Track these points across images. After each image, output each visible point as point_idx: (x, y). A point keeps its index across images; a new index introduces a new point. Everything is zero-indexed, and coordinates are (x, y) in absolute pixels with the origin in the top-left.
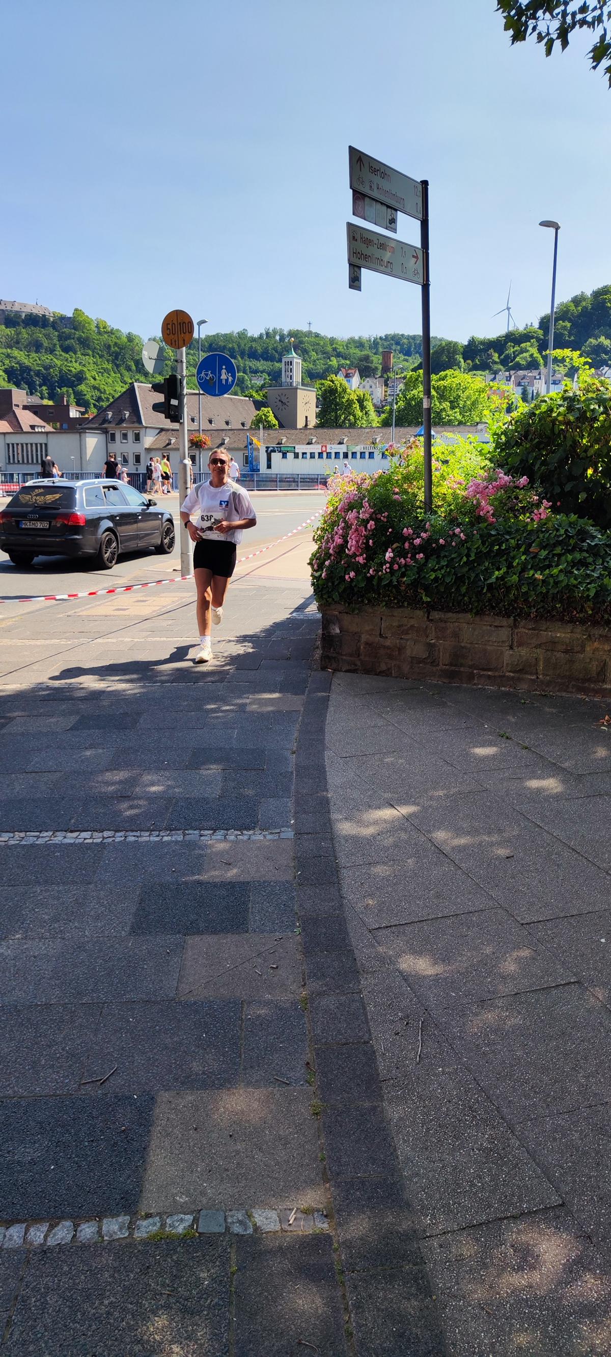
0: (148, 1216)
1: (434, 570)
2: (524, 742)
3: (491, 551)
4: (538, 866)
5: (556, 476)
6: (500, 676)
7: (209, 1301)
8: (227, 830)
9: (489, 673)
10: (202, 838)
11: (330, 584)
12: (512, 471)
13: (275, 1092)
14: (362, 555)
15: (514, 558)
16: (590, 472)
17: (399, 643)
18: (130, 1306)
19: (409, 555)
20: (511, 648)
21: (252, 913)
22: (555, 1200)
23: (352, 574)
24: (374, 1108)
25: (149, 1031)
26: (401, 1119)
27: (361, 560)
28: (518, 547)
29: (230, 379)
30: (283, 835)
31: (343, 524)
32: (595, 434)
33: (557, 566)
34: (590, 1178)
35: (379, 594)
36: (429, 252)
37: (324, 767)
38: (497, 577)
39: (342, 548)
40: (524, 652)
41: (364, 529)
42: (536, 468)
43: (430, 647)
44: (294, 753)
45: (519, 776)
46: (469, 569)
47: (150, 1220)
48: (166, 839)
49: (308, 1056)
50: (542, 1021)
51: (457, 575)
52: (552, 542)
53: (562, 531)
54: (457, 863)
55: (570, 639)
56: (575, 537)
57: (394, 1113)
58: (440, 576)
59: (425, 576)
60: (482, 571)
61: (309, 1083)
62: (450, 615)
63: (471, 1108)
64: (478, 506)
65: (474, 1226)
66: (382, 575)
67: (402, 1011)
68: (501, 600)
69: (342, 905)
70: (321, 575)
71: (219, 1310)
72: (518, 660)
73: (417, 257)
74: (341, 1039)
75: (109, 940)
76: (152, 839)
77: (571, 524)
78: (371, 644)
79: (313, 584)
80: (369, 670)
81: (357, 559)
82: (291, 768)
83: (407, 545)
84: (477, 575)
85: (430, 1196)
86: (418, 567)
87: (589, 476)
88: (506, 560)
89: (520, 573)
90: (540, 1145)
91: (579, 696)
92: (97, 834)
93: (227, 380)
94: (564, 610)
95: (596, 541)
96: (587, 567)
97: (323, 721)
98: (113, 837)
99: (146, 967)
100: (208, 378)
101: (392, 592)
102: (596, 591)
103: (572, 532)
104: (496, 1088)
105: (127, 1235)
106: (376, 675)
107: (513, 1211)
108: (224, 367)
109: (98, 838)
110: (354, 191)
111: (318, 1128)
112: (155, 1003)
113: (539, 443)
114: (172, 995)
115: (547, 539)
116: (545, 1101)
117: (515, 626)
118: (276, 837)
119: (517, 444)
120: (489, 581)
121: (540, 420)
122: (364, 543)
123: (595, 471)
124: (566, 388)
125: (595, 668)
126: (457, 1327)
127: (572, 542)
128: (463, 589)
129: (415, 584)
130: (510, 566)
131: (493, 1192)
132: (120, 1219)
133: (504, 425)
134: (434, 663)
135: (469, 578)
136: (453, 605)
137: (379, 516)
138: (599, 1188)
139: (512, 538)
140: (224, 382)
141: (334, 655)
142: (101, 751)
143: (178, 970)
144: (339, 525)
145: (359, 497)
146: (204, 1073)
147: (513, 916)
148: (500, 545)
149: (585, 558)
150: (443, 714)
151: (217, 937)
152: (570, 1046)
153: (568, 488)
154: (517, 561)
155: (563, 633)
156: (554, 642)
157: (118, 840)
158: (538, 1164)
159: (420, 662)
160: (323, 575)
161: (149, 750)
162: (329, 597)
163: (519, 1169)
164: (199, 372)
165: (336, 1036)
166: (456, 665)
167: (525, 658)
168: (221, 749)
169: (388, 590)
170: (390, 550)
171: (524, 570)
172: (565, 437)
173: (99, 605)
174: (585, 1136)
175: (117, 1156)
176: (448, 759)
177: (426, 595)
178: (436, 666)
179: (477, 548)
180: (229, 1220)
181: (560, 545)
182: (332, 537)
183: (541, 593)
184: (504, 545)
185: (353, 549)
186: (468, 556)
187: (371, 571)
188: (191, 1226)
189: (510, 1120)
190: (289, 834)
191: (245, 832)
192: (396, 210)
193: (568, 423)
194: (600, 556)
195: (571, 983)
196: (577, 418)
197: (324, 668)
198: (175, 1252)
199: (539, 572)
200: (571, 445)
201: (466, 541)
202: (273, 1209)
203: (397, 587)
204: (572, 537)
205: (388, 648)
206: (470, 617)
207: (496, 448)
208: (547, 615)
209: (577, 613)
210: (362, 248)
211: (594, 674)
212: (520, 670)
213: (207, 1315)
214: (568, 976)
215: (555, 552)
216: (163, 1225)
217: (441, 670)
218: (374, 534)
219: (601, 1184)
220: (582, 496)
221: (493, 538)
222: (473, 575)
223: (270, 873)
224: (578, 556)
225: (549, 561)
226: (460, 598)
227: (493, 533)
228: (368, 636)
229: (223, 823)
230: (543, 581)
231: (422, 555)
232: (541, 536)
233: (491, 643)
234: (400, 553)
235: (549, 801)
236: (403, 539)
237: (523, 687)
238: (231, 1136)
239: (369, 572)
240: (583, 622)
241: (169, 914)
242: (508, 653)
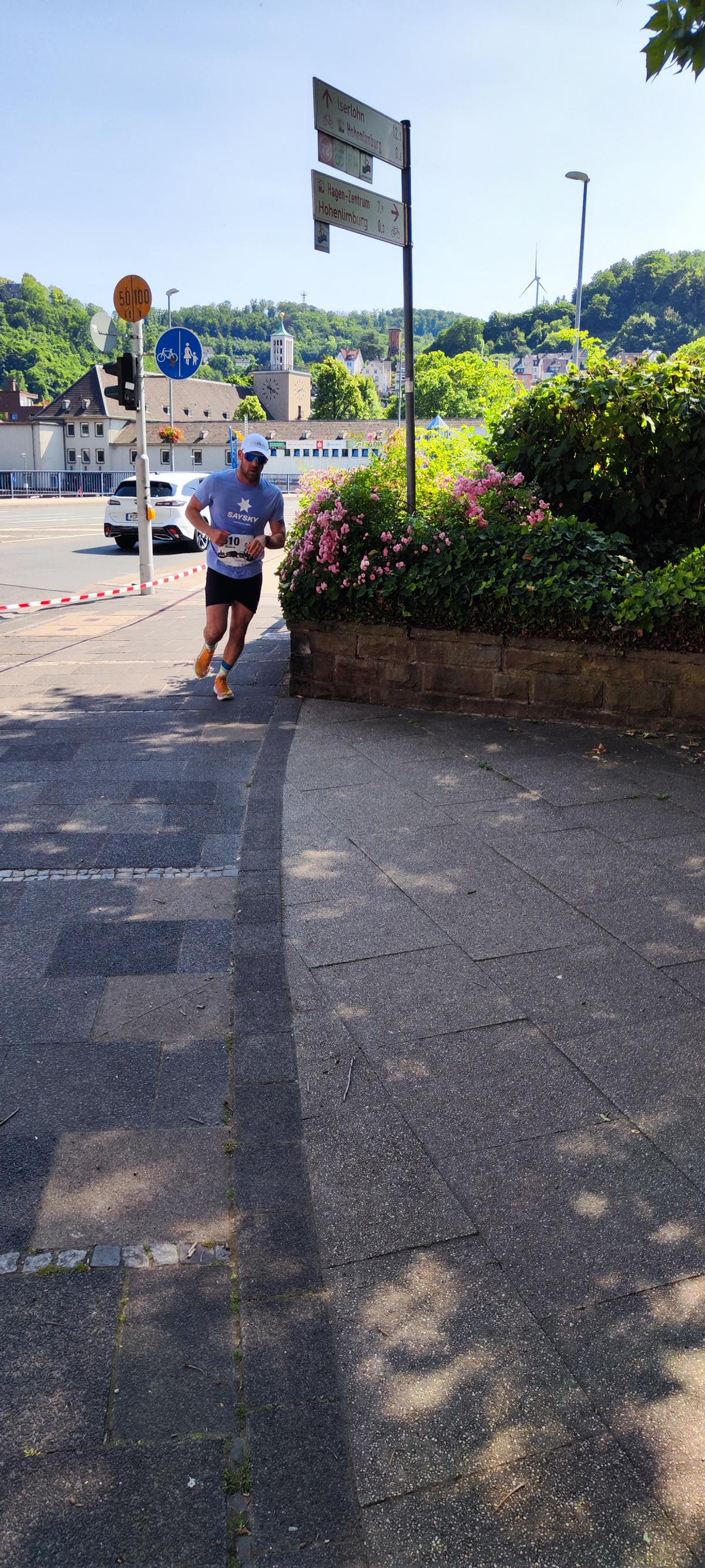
0: (39, 1252)
1: (415, 581)
2: (505, 772)
3: (478, 559)
4: (501, 902)
5: (558, 473)
6: (490, 702)
7: (95, 1330)
8: (165, 867)
9: (477, 699)
10: (135, 876)
11: (299, 597)
12: (509, 468)
13: (188, 1132)
14: (335, 564)
15: (504, 567)
16: (597, 468)
17: (377, 665)
18: (11, 1336)
19: (388, 564)
20: (501, 669)
21: (183, 952)
22: (470, 1229)
23: (324, 585)
24: (292, 1146)
25: (57, 1073)
26: (319, 1156)
27: (333, 569)
28: (509, 553)
29: (195, 359)
30: (226, 873)
31: (314, 528)
32: (602, 424)
33: (552, 575)
34: (510, 1208)
35: (354, 608)
36: (412, 206)
37: (281, 802)
38: (485, 589)
39: (313, 554)
40: (514, 674)
41: (337, 534)
42: (536, 464)
43: (411, 669)
44: (249, 786)
45: (495, 808)
46: (454, 580)
47: (41, 1256)
48: (95, 877)
49: (228, 1095)
50: (483, 1058)
51: (440, 586)
52: (547, 548)
53: (559, 536)
54: (413, 898)
55: (564, 658)
56: (574, 543)
57: (312, 1150)
58: (422, 587)
59: (405, 588)
60: (468, 581)
61: (225, 1122)
62: (433, 632)
63: (394, 1144)
64: (466, 507)
65: (381, 1256)
66: (356, 586)
67: (333, 1049)
68: (489, 615)
69: (282, 944)
70: (289, 587)
71: (105, 1338)
72: (508, 684)
73: (396, 213)
74: (265, 1078)
75: (22, 982)
76: (80, 877)
77: (569, 528)
78: (345, 667)
79: (280, 598)
80: (343, 696)
81: (329, 567)
82: (245, 803)
83: (385, 551)
84: (463, 586)
85: (338, 1228)
86: (397, 578)
87: (595, 473)
88: (496, 569)
89: (510, 584)
90: (462, 1179)
91: (574, 724)
92: (18, 872)
93: (191, 360)
94: (558, 626)
95: (598, 547)
96: (586, 577)
97: (286, 753)
98: (36, 875)
99: (59, 1009)
100: (169, 358)
101: (368, 606)
102: (594, 605)
103: (570, 536)
104: (424, 1124)
105: (15, 1269)
106: (351, 701)
107: (423, 1241)
108: (188, 344)
109: (18, 876)
110: (319, 132)
111: (230, 1167)
112: (69, 1044)
113: (540, 435)
114: (85, 1037)
115: (542, 544)
116: (473, 1136)
117: (505, 644)
118: (218, 875)
119: (516, 436)
120: (475, 594)
121: (541, 408)
122: (337, 550)
123: (603, 467)
124: (572, 371)
125: (591, 692)
126: (351, 1349)
127: (570, 548)
128: (448, 603)
129: (394, 597)
130: (499, 576)
131: (406, 1224)
132: (9, 1255)
133: (503, 413)
134: (415, 687)
135: (453, 590)
136: (436, 621)
137: (354, 518)
138: (517, 1218)
139: (503, 544)
140: (188, 363)
141: (305, 679)
142: (29, 784)
143: (95, 1012)
144: (309, 529)
145: (332, 496)
146: (112, 1114)
147: (466, 953)
148: (489, 552)
149: (584, 567)
150: (421, 743)
151: (141, 978)
152: (509, 1082)
153: (570, 487)
154: (507, 570)
155: (558, 652)
156: (547, 662)
157: (40, 878)
158: (457, 1197)
159: (400, 687)
160: (292, 586)
161: (85, 784)
162: (298, 612)
163: (436, 1201)
164: (159, 351)
165: (260, 1075)
166: (440, 690)
167: (514, 681)
168: (167, 782)
169: (364, 604)
170: (365, 557)
171: (514, 581)
172: (568, 428)
173: (43, 624)
174: (511, 1169)
175: (11, 1195)
176: (419, 792)
177: (406, 610)
178: (418, 691)
179: (465, 555)
180: (125, 1255)
181: (556, 551)
182: (302, 543)
183: (533, 606)
184: (494, 552)
185: (325, 556)
186: (453, 564)
187: (345, 582)
188: (84, 1261)
189: (435, 1156)
190: (233, 871)
191: (184, 870)
192: (371, 156)
193: (570, 410)
194: (601, 564)
195: (518, 1020)
196: (583, 405)
197: (293, 694)
198: (65, 1284)
199: (531, 583)
200: (575, 437)
201: (452, 547)
202: (175, 1244)
203: (374, 600)
204: (570, 542)
205: (365, 670)
206: (455, 634)
207: (492, 442)
208: (539, 632)
209: (573, 629)
210: (329, 200)
211: (591, 699)
212: (510, 695)
213: (92, 1343)
214: (516, 1013)
215: (550, 560)
216: (54, 1260)
217: (423, 696)
218: (349, 538)
219: (519, 1214)
220: (588, 496)
221: (481, 544)
222: (458, 586)
223: (207, 912)
224: (575, 564)
225: (544, 570)
226: (444, 613)
227: (482, 537)
228: (342, 657)
229: (161, 860)
230: (536, 593)
231: (402, 564)
232: (535, 541)
233: (478, 665)
234: (376, 561)
235: (524, 835)
236: (382, 545)
237: (515, 713)
238: (135, 1175)
239: (342, 584)
240: (578, 639)
241: (91, 955)
242: (496, 675)
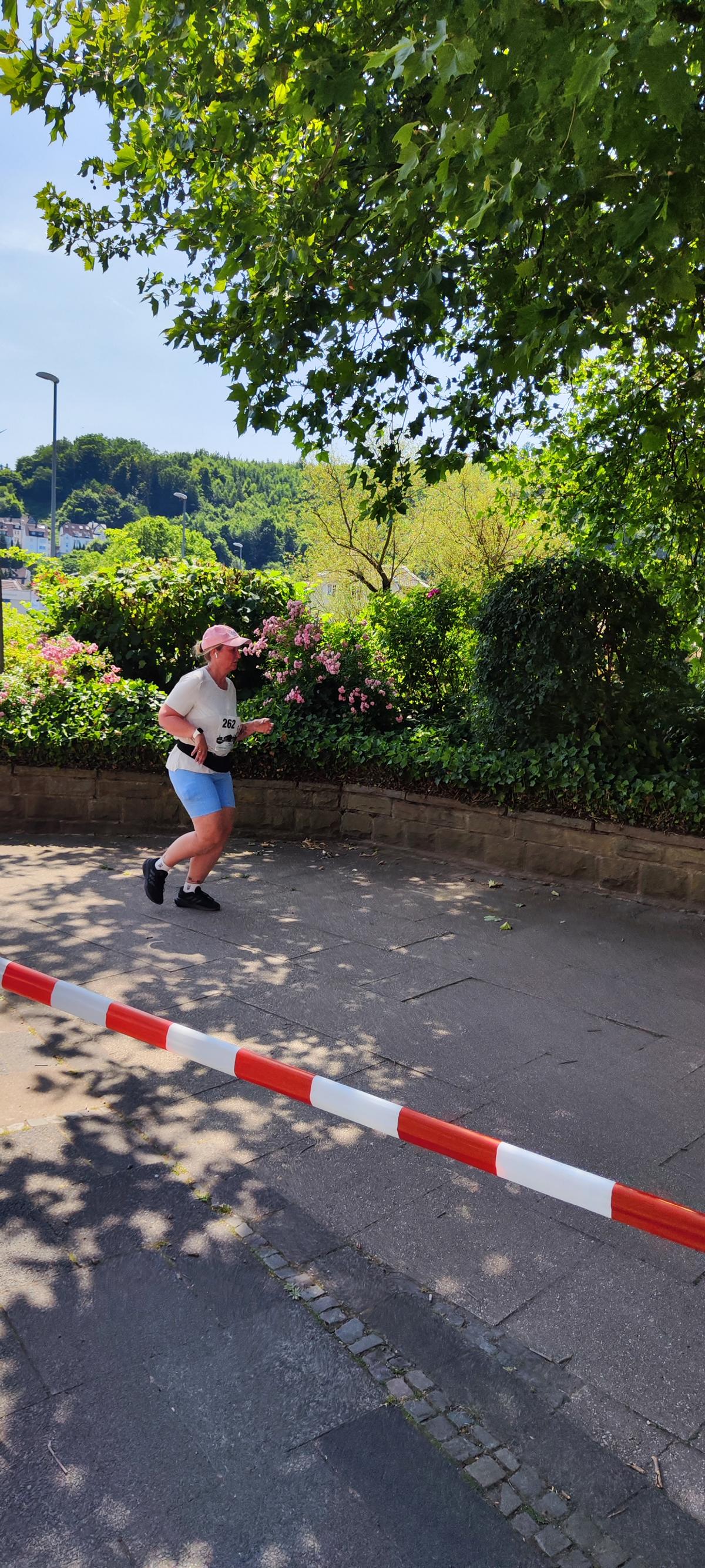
5: (117, 645)
6: (87, 824)
9: (75, 822)
15: (94, 716)
20: (95, 797)
28: (96, 706)
33: (133, 723)
38: (80, 733)
40: (106, 800)
42: (97, 637)
51: (41, 731)
60: (65, 728)
62: (36, 769)
68: (85, 754)
72: (102, 808)
77: (139, 688)
88: (87, 718)
89: (101, 729)
113: (98, 614)
117: (98, 777)
121: (99, 594)
127: (143, 703)
128: (48, 745)
130: (91, 723)
134: (20, 815)
136: (37, 761)
148: (79, 705)
153: (128, 656)
154: (97, 719)
156: (133, 790)
159: (5, 816)
166: (41, 817)
167: (107, 806)
171: (103, 727)
177: (10, 751)
178: (22, 818)
183: (122, 746)
184: (83, 705)
199: (118, 729)
206: (55, 770)
208: (126, 766)
209: (154, 764)
212: (103, 818)
215: (129, 712)
217: (27, 822)
220: (142, 664)
221: (72, 698)
225: (126, 719)
230: (123, 736)
231: (2, 713)
233: (75, 794)
240: (159, 771)
242: (91, 802)
